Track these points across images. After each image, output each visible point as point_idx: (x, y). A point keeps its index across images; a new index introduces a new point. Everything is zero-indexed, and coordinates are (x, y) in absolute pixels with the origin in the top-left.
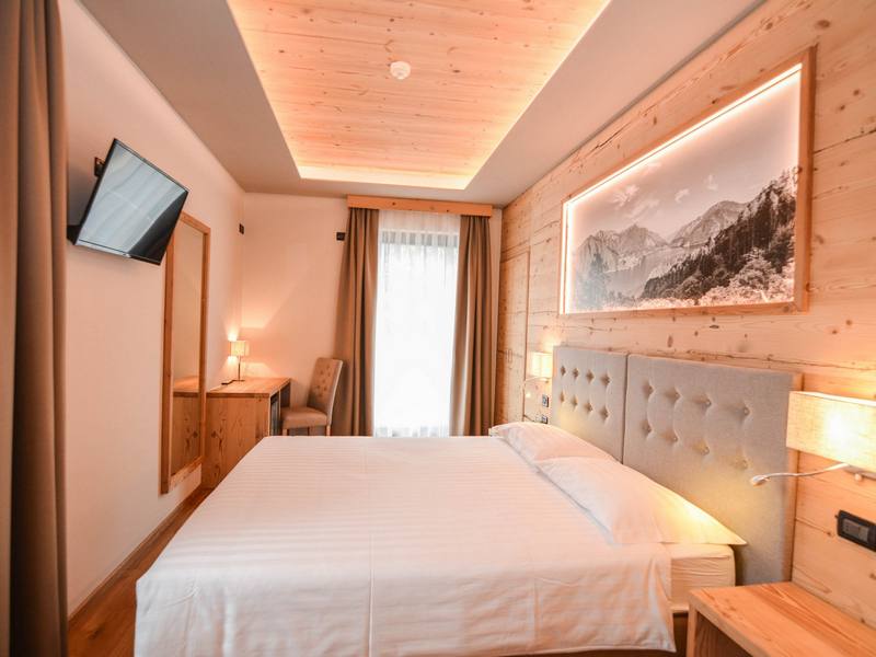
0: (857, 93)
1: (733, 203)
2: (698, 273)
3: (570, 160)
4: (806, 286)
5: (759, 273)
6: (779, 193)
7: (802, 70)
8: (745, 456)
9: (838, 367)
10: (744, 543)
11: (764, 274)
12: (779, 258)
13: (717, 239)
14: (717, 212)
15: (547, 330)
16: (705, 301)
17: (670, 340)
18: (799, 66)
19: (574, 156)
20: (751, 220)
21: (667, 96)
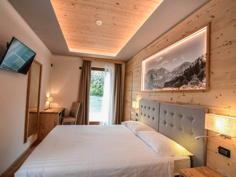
0: (222, 35)
1: (188, 63)
2: (179, 81)
3: (144, 50)
4: (209, 85)
5: (196, 81)
6: (201, 60)
7: (207, 28)
8: (193, 131)
9: (218, 107)
10: (193, 155)
11: (197, 82)
12: (201, 77)
13: (184, 72)
14: (184, 65)
15: (138, 95)
16: (181, 89)
17: (172, 99)
18: (206, 27)
19: (145, 49)
20: (193, 67)
21: (170, 34)
